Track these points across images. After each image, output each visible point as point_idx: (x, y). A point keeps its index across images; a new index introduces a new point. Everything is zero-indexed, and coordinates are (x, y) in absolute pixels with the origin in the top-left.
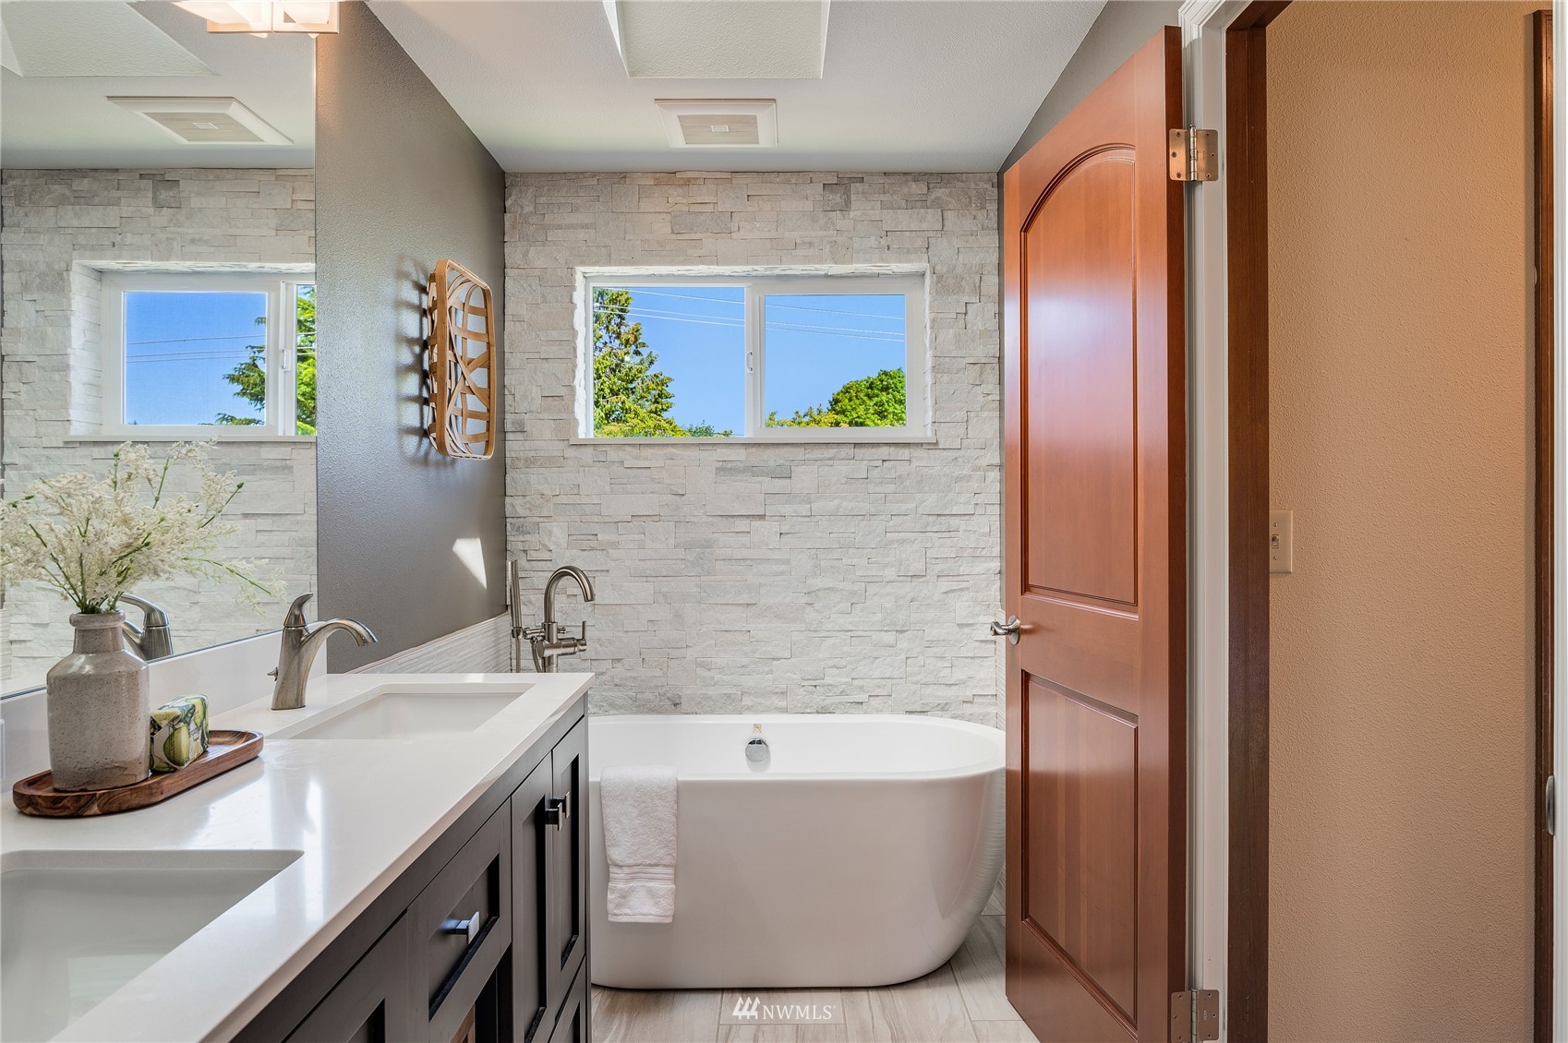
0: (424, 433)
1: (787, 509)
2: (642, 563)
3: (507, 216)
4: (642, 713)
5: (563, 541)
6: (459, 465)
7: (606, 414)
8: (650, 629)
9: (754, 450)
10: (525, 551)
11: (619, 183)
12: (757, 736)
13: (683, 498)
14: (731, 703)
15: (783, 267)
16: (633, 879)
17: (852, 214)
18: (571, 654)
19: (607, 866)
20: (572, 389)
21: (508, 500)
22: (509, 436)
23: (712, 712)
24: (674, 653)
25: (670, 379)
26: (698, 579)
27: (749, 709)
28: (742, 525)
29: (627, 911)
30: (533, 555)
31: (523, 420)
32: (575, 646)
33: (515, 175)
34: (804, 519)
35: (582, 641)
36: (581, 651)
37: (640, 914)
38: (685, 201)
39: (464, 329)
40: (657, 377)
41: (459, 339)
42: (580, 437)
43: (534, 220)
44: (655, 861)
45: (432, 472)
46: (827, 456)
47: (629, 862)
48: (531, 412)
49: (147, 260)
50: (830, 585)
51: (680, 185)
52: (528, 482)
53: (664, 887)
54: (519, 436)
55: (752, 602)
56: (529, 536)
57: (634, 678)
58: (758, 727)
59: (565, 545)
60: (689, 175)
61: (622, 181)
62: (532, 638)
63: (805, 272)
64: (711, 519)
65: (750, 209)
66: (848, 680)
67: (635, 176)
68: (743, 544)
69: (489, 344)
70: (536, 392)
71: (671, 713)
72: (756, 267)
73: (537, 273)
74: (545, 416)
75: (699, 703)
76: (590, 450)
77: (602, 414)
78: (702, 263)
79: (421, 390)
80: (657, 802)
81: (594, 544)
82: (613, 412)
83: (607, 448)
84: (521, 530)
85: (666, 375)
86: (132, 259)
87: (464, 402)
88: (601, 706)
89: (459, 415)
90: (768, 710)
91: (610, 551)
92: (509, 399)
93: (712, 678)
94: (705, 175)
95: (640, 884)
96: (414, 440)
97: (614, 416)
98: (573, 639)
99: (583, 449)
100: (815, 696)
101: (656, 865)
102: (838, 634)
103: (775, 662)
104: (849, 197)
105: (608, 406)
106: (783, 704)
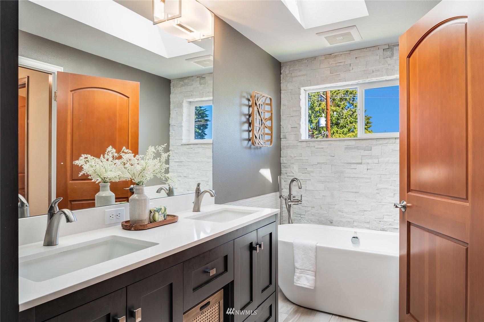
0: (249, 140)
1: (370, 161)
2: (321, 178)
3: (281, 75)
4: (321, 224)
5: (297, 170)
6: (262, 149)
7: (348, 130)
8: (323, 198)
9: (358, 141)
10: (286, 173)
11: (314, 60)
12: (355, 236)
13: (334, 157)
14: (350, 224)
15: (369, 79)
16: (301, 273)
17: (394, 58)
18: (297, 204)
19: (295, 268)
20: (299, 125)
21: (281, 158)
22: (282, 140)
23: (343, 226)
24: (331, 206)
25: (371, 117)
26: (338, 183)
27: (356, 227)
28: (354, 166)
29: (299, 283)
30: (288, 174)
31: (286, 135)
32: (298, 202)
33: (284, 63)
34: (376, 164)
35: (300, 201)
36: (300, 204)
37: (303, 284)
38: (335, 63)
39: (264, 110)
40: (366, 117)
41: (263, 113)
42: (302, 139)
43: (289, 75)
44: (308, 269)
45: (252, 151)
46: (384, 142)
47: (300, 268)
48: (288, 132)
49: (198, 98)
50: (386, 187)
51: (333, 58)
52: (287, 153)
53: (312, 277)
54: (285, 139)
55: (357, 191)
56: (287, 169)
57: (318, 213)
58: (356, 233)
59: (298, 172)
60: (336, 54)
61: (315, 60)
62: (285, 199)
63: (378, 80)
64: (343, 164)
65: (356, 62)
66: (392, 220)
67: (319, 57)
68: (354, 172)
69: (271, 114)
70: (289, 126)
71: (330, 225)
72: (359, 81)
73: (290, 91)
74: (292, 133)
75: (339, 223)
76: (305, 143)
77: (347, 130)
78: (340, 82)
79: (249, 128)
80: (309, 251)
81: (306, 171)
82: (351, 129)
83: (310, 142)
84: (285, 167)
85: (369, 116)
86: (195, 98)
87: (264, 130)
88: (308, 221)
89: (262, 134)
90: (362, 228)
91: (311, 174)
92: (282, 129)
93: (343, 215)
94: (341, 53)
95: (304, 275)
96: (246, 142)
97: (351, 130)
98: (298, 200)
99: (303, 143)
100: (380, 225)
101: (309, 270)
102: (389, 204)
103: (365, 212)
104: (393, 52)
105: (349, 127)
106: (368, 226)
